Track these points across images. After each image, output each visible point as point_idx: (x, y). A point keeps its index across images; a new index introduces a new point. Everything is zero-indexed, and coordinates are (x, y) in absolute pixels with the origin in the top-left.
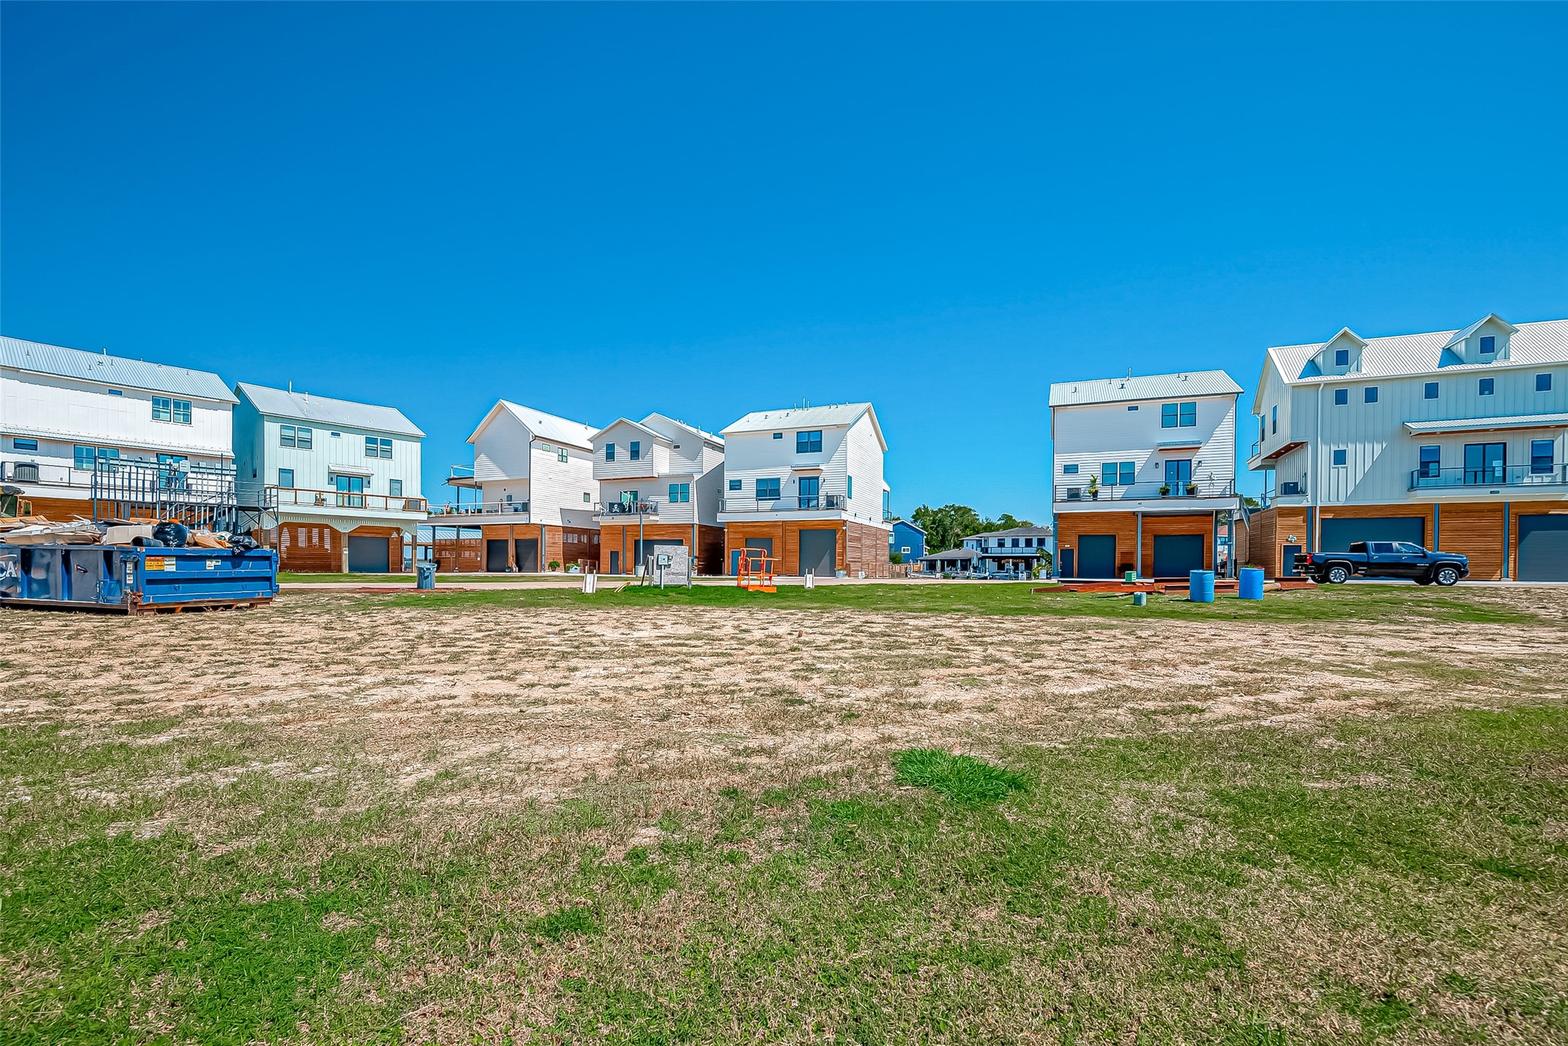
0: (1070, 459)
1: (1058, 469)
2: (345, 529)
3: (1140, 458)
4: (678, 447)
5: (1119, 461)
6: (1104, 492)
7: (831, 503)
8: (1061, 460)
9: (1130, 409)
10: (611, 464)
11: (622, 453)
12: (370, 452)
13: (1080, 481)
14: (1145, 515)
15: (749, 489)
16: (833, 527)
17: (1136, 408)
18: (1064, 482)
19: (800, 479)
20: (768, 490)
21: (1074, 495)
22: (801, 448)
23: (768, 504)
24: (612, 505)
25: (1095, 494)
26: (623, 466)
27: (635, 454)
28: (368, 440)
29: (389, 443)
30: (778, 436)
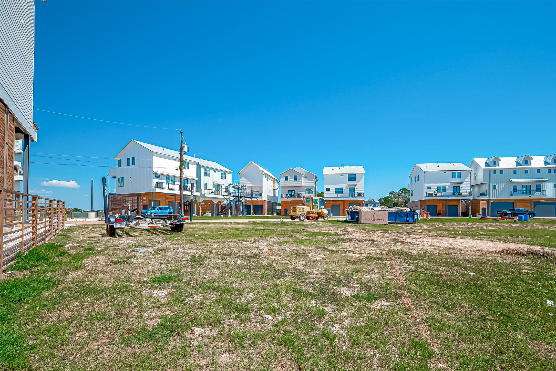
0: (429, 185)
1: (426, 188)
2: (215, 201)
3: (447, 185)
4: (306, 177)
5: (441, 186)
6: (439, 194)
7: (360, 195)
8: (427, 185)
9: (444, 173)
10: (287, 182)
11: (291, 179)
12: (222, 177)
13: (431, 191)
14: (448, 200)
15: (333, 191)
16: (360, 202)
17: (446, 173)
18: (427, 191)
19: (349, 188)
20: (339, 191)
21: (431, 195)
22: (349, 179)
23: (339, 195)
24: (287, 195)
25: (436, 195)
26: (291, 183)
27: (296, 179)
28: (222, 174)
29: (225, 174)
30: (342, 175)
